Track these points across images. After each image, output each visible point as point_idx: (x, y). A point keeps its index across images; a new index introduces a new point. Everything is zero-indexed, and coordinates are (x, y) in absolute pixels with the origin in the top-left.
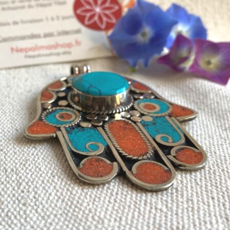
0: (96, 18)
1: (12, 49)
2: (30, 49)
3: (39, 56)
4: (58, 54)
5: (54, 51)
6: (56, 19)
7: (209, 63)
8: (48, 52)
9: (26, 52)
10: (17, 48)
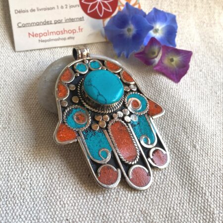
0: (97, 7)
1: (29, 34)
2: (43, 34)
3: (49, 40)
4: (64, 39)
5: (61, 36)
6: (65, 7)
7: (172, 60)
8: (56, 37)
9: (40, 36)
10: (33, 33)
